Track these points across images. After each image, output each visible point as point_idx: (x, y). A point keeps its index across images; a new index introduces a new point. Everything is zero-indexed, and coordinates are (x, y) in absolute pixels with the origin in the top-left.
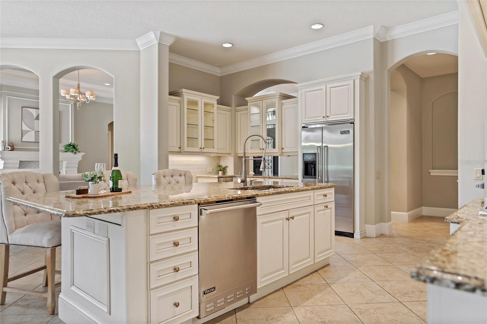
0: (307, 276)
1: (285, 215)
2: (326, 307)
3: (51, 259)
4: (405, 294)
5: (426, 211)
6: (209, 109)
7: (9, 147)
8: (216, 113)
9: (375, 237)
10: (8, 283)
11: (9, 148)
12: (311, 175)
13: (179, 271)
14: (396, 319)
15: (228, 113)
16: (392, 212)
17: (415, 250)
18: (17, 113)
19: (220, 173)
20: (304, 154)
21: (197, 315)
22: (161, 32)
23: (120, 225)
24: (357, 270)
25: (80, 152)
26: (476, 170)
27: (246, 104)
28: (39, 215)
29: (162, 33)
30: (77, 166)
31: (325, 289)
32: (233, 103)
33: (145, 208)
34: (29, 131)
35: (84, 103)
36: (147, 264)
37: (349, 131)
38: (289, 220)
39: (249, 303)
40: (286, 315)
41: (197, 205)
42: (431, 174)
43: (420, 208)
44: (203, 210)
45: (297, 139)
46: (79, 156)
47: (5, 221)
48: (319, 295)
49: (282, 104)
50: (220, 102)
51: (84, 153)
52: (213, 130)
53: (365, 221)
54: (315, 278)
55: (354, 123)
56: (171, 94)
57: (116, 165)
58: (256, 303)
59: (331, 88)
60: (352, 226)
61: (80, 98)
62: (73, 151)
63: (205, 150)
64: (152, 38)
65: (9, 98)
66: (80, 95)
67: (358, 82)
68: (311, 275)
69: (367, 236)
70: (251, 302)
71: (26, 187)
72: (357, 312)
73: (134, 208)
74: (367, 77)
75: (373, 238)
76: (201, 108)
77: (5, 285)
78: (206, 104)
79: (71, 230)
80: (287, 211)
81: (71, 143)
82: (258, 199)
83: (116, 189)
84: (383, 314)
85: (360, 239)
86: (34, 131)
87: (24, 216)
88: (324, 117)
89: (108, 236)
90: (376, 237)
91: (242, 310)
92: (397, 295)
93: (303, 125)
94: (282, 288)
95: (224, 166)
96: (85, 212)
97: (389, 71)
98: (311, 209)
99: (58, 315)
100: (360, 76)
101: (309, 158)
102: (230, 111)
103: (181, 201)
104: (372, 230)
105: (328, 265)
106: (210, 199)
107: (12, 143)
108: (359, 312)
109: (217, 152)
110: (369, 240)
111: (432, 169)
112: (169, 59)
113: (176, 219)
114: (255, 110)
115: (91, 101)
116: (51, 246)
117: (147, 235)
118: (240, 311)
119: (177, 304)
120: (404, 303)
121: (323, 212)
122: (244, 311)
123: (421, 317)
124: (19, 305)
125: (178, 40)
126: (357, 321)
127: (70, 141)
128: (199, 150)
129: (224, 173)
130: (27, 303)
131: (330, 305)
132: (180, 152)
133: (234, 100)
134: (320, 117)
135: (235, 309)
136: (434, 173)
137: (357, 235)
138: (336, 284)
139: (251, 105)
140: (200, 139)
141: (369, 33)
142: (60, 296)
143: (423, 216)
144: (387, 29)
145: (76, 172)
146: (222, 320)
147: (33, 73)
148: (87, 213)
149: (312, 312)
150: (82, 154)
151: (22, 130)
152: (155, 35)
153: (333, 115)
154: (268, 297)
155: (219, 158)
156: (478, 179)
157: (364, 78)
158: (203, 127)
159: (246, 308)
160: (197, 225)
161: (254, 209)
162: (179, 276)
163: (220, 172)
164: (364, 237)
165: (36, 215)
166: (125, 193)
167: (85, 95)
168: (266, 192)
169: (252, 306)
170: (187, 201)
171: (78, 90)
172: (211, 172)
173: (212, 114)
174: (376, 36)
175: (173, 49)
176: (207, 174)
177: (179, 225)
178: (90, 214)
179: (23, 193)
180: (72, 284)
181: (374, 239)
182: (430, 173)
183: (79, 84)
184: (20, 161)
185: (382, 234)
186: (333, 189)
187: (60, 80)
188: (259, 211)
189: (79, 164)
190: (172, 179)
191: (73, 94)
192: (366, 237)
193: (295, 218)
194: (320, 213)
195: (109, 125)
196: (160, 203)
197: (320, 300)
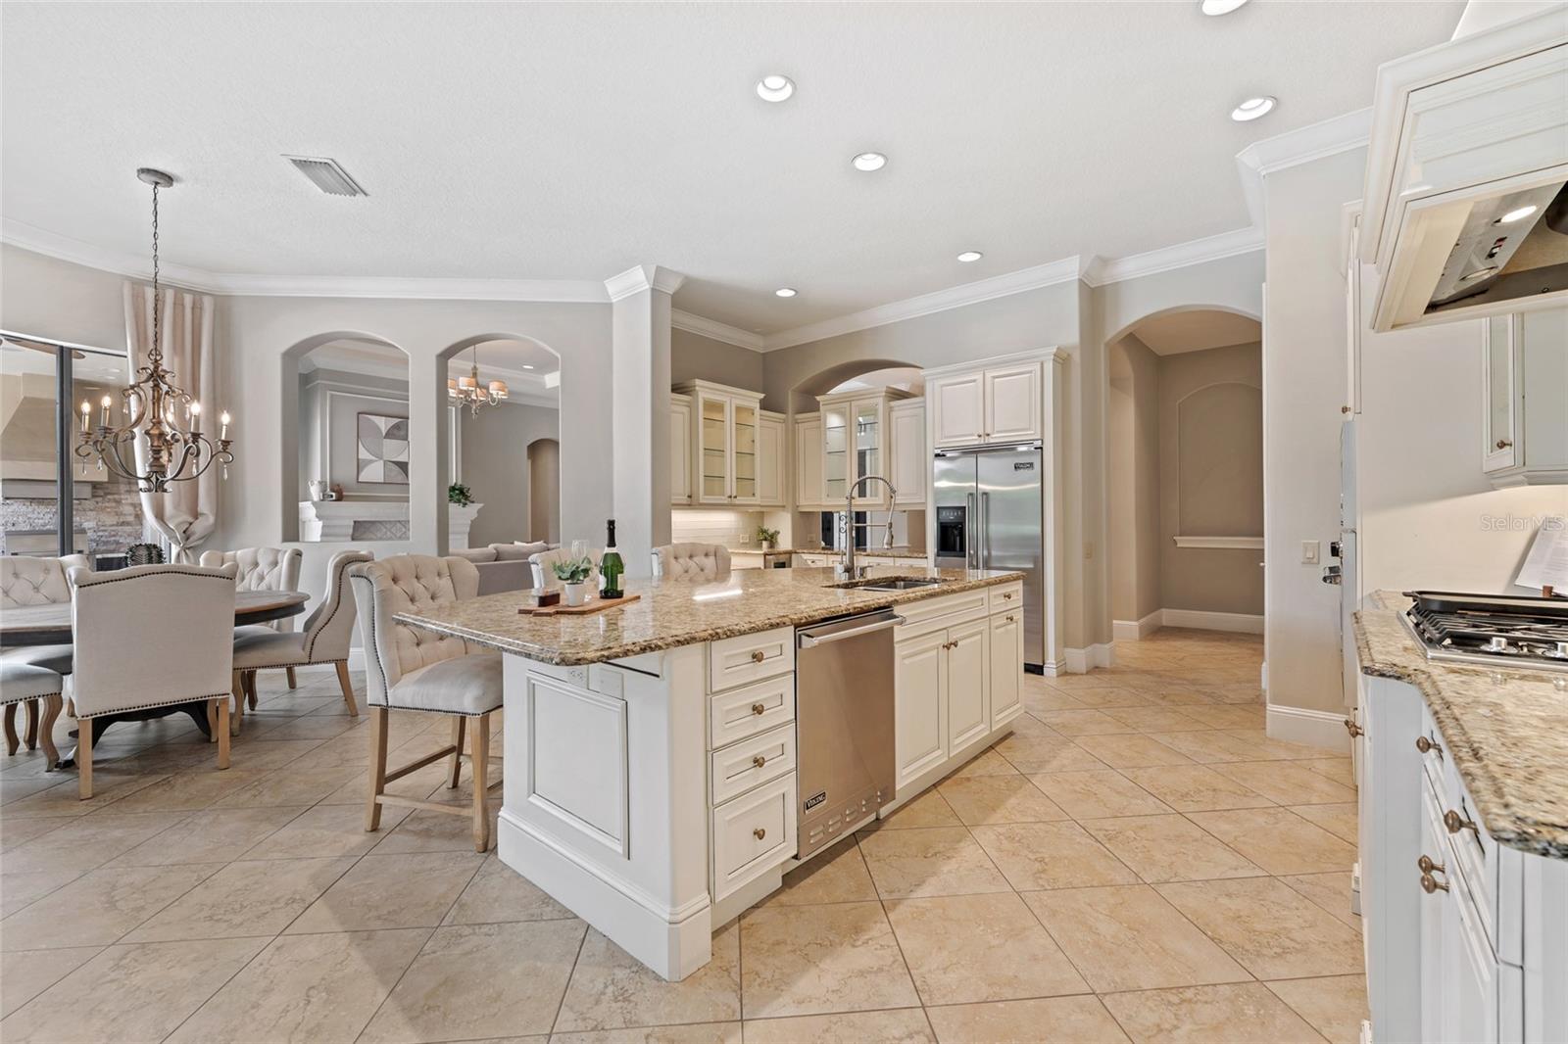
0: (976, 758)
1: (942, 640)
2: (1036, 827)
3: (481, 738)
4: (1184, 796)
5: (1168, 616)
6: (746, 418)
7: (334, 494)
8: (757, 427)
9: (1085, 672)
10: (386, 786)
11: (332, 496)
12: (954, 550)
13: (766, 764)
14: (1183, 850)
15: (780, 427)
16: (1114, 622)
17: (1174, 701)
18: (348, 424)
19: (765, 544)
20: (938, 508)
21: (796, 852)
22: (658, 267)
23: (657, 676)
24: (1072, 745)
25: (473, 502)
26: (1304, 543)
27: (815, 407)
28: (443, 644)
29: (659, 269)
30: (468, 529)
31: (1021, 788)
32: (791, 406)
33: (705, 640)
34: (371, 461)
35: (485, 406)
36: (706, 755)
37: (1031, 464)
38: (948, 649)
39: (877, 819)
40: (962, 844)
41: (792, 627)
42: (1178, 545)
43: (1157, 613)
44: (803, 637)
45: (924, 477)
46: (472, 510)
47: (380, 659)
48: (1013, 801)
49: (891, 409)
50: (765, 405)
51: (482, 505)
52: (753, 460)
53: (1065, 641)
54: (991, 764)
55: (1041, 448)
56: (674, 390)
57: (612, 543)
58: (893, 819)
59: (994, 377)
60: (1041, 651)
61: (478, 395)
62: (459, 501)
63: (739, 501)
64: (638, 280)
65: (332, 396)
66: (478, 390)
67: (1049, 367)
68: (984, 757)
69: (1069, 671)
70: (881, 817)
71: (418, 587)
72: (1100, 836)
73: (686, 640)
74: (1065, 355)
75: (1082, 674)
76: (729, 416)
77: (380, 791)
78: (739, 409)
79: (529, 679)
80: (945, 631)
81: (456, 484)
82: (897, 610)
83: (611, 593)
84: (1153, 840)
85: (1058, 676)
86: (382, 462)
87: (415, 649)
88: (980, 436)
89: (623, 696)
90: (1088, 673)
91: (869, 835)
92: (1170, 799)
93: (938, 451)
94: (935, 786)
95: (772, 530)
96: (599, 654)
97: (1107, 345)
98: (983, 626)
99: (496, 853)
100: (1055, 355)
101: (950, 517)
102: (785, 421)
103: (767, 622)
104: (1078, 658)
105: (1011, 734)
106: (816, 613)
107: (338, 485)
108: (1105, 835)
109: (762, 504)
110: (1075, 678)
111: (1180, 535)
112: (672, 320)
113: (757, 657)
114: (834, 421)
115: (502, 403)
116: (480, 712)
117: (707, 695)
118: (865, 837)
119: (762, 833)
120: (1187, 815)
121: (1002, 629)
122: (873, 837)
123: (1232, 846)
124: (408, 831)
125: (689, 283)
126: (1106, 856)
127: (454, 481)
128: (726, 501)
129: (772, 546)
130: (424, 826)
131: (1044, 822)
132: (692, 504)
133: (791, 401)
134: (972, 435)
135: (854, 834)
136: (1184, 542)
137: (1050, 669)
138: (1040, 776)
139: (826, 411)
140: (728, 478)
141: (1070, 269)
142: (500, 814)
143: (1163, 627)
144: (1104, 262)
145: (466, 545)
146: (834, 859)
147: (394, 346)
148: (603, 656)
149: (1011, 839)
150: (479, 506)
151: (358, 459)
152: (645, 273)
153: (998, 432)
154: (912, 806)
155: (761, 515)
156: (1310, 563)
157: (1062, 360)
158: (734, 455)
159: (875, 831)
160: (793, 668)
161: (891, 629)
162: (765, 773)
163: (764, 542)
164: (1064, 673)
165: (438, 643)
166: (631, 600)
167: (487, 388)
168: (911, 595)
169: (886, 826)
170: (778, 621)
171: (473, 380)
172: (746, 543)
173: (750, 429)
174: (1083, 276)
175: (679, 301)
176: (737, 548)
177: (763, 670)
178: (608, 658)
179: (412, 600)
180: (532, 791)
181: (1084, 677)
182: (1175, 542)
183: (475, 368)
184: (355, 522)
185: (1097, 667)
186: (1021, 582)
187: (449, 361)
188: (899, 634)
189: (472, 527)
190: (691, 563)
191: (465, 388)
192: (1066, 674)
193: (959, 643)
194: (998, 631)
195: (529, 447)
196: (731, 628)
197: (1019, 812)
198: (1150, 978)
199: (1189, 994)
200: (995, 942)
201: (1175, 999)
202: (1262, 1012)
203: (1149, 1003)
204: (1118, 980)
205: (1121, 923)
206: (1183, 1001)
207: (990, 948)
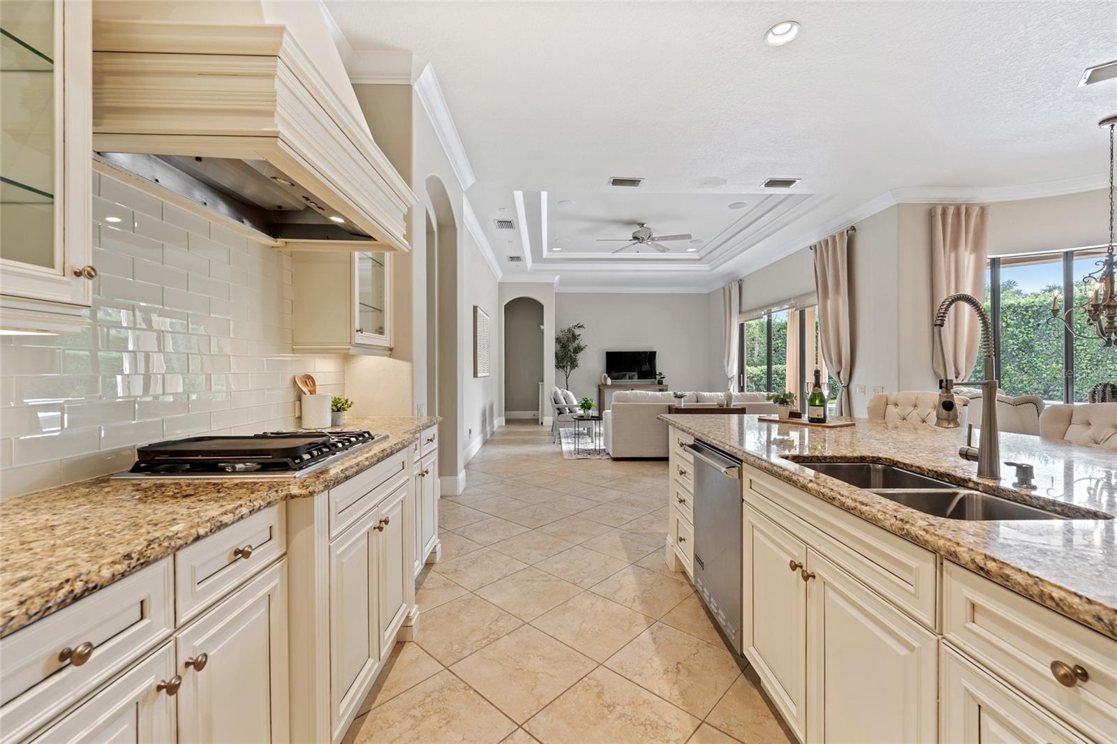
198: (504, 643)
199: (485, 642)
200: (584, 625)
201: (492, 636)
202: (450, 649)
203: (503, 629)
204: (520, 634)
205: (528, 671)
206: (488, 637)
207: (584, 621)
